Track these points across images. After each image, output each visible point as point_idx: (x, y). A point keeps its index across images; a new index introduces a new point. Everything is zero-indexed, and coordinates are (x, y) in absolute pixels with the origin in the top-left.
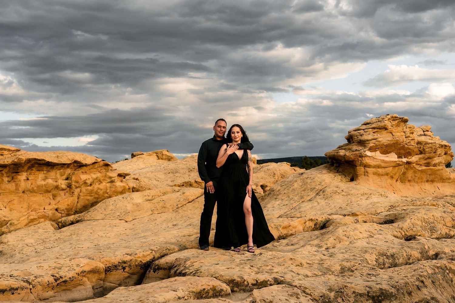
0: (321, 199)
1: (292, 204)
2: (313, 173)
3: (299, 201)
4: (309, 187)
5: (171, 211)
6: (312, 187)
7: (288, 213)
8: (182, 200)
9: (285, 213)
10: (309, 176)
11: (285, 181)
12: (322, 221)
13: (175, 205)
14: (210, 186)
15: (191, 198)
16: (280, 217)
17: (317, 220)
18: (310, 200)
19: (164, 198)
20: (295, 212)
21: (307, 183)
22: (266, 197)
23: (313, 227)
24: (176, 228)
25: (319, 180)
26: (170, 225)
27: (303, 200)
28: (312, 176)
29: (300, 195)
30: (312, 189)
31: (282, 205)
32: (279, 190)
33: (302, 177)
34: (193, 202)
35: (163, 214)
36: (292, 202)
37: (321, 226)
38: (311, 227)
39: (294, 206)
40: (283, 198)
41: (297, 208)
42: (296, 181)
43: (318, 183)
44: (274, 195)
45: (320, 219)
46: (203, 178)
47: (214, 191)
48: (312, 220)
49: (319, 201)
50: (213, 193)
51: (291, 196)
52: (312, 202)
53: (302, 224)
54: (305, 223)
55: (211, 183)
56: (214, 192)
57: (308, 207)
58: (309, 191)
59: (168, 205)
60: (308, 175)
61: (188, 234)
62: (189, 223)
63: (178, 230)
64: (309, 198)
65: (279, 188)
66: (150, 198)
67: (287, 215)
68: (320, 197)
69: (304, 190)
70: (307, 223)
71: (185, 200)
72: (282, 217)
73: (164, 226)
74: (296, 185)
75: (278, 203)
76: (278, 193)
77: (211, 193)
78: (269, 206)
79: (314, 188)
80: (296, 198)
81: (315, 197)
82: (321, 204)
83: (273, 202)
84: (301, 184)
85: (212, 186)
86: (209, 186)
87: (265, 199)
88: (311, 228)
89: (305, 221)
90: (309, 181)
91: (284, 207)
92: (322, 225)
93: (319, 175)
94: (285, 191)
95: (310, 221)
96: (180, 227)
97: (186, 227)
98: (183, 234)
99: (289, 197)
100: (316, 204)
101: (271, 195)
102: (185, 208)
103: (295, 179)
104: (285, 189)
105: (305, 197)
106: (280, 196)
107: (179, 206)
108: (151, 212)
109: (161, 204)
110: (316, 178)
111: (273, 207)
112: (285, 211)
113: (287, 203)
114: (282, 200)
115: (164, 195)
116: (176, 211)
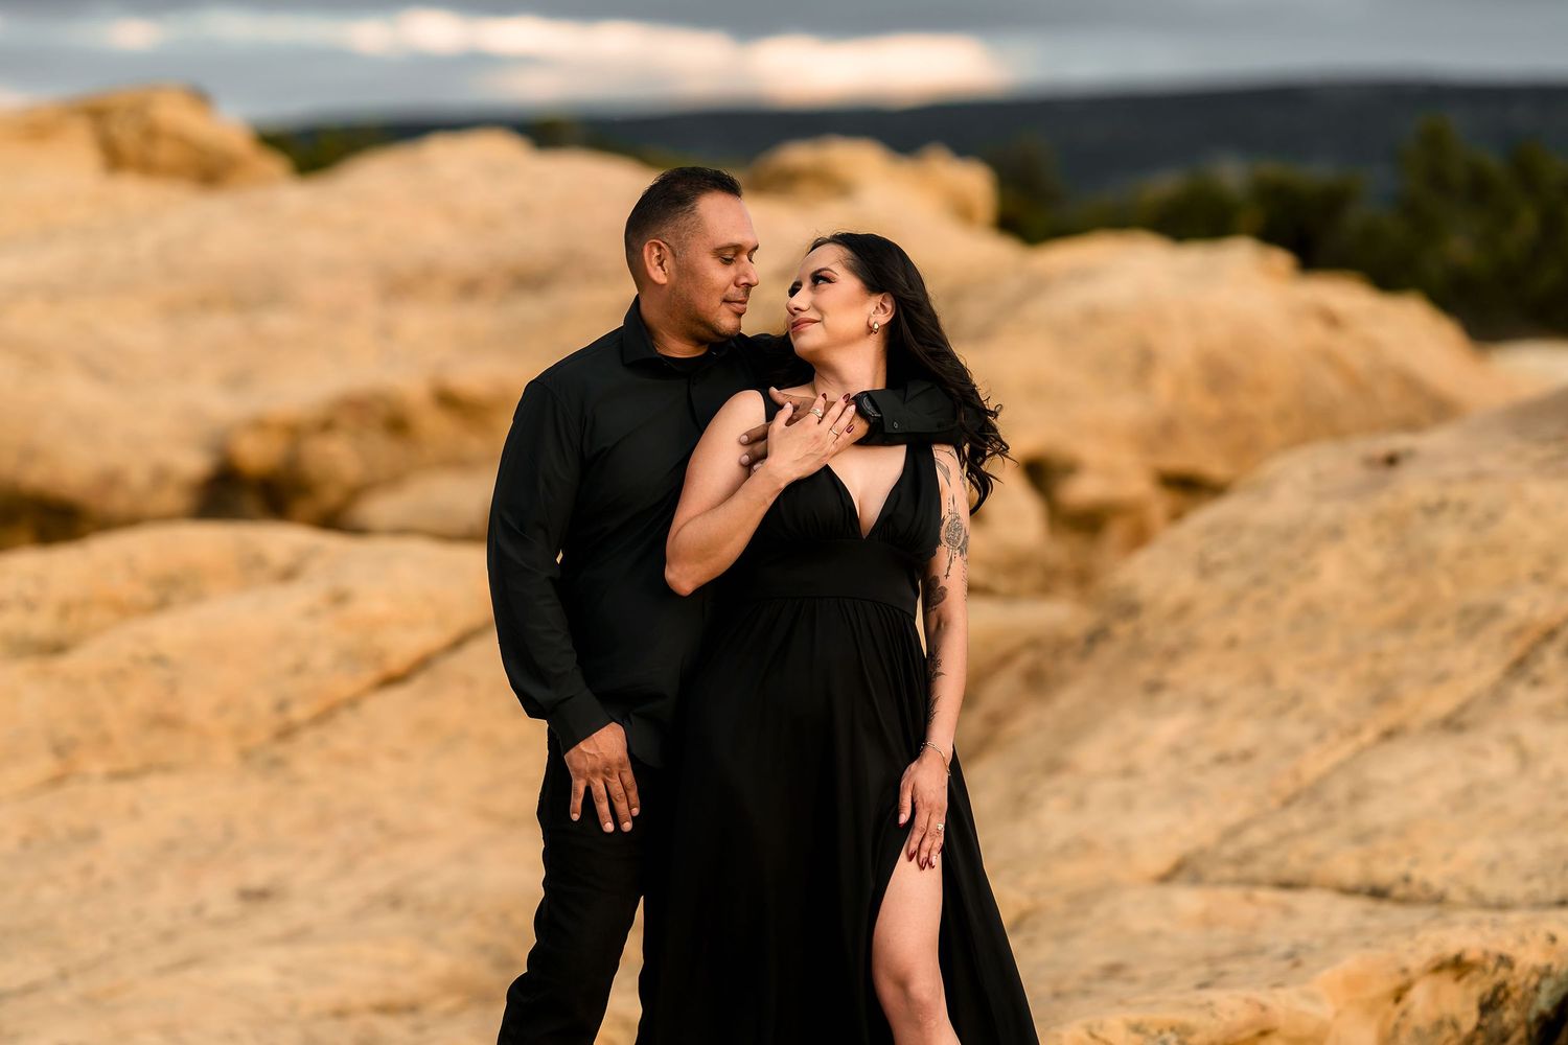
0: (1548, 715)
1: (1294, 751)
2: (1489, 462)
3: (1356, 731)
4: (1445, 587)
5: (225, 753)
6: (1478, 596)
7: (1257, 836)
8: (322, 658)
9: (1233, 833)
10: (1457, 493)
11: (1237, 528)
12: (1546, 973)
13: (263, 702)
14: (607, 772)
15: (405, 645)
16: (1183, 871)
17: (1505, 961)
18: (1453, 724)
19: (171, 631)
20: (1312, 830)
21: (1431, 555)
22: (1068, 663)
23: (1469, 1020)
24: (268, 922)
25: (1539, 535)
26: (217, 892)
27: (1388, 717)
28: (1482, 496)
29: (1364, 666)
30: (1475, 620)
31: (1202, 755)
32: (1182, 610)
33: (1385, 501)
34: (420, 682)
35: (155, 784)
36: (1292, 730)
37: (1542, 1018)
38: (1455, 1025)
39: (1314, 764)
40: (1218, 685)
41: (1339, 790)
42: (1335, 533)
43: (1526, 564)
44: (1137, 650)
45: (1531, 957)
46: (539, 693)
47: (636, 811)
48: (1458, 966)
49: (1532, 733)
50: (627, 826)
51: (1288, 675)
52: (1469, 739)
53: (1371, 1008)
54: (1399, 996)
55: (607, 744)
56: (634, 819)
57: (1431, 793)
58: (1447, 632)
59: (197, 704)
60: (1447, 481)
61: (377, 996)
62: (379, 882)
63: (281, 955)
64: (1443, 702)
65: (1185, 584)
66: (42, 625)
67: (1247, 857)
68: (1541, 697)
69: (1405, 624)
70: (1419, 996)
71: (349, 657)
72: (1197, 879)
73: (166, 897)
74: (1332, 572)
75: (1170, 728)
76: (1170, 636)
77: (609, 827)
78: (1094, 754)
79: (1494, 612)
80: (1330, 697)
81: (1498, 694)
82: (1545, 771)
83: (1129, 720)
84: (1375, 560)
85: (621, 765)
86: (594, 772)
87: (1063, 680)
88: (1448, 1032)
89: (1400, 981)
90: (1448, 537)
91: (1225, 777)
92: (1544, 1002)
93: (1539, 491)
94: (1241, 626)
95: (1447, 977)
96: (300, 911)
97: (357, 915)
98: (327, 996)
99: (1267, 678)
100: (1499, 764)
101: (1107, 653)
102: (347, 736)
103: (1328, 512)
104: (1233, 602)
105: (1411, 693)
106: (1189, 673)
107: (299, 712)
108: (46, 765)
109: (140, 695)
110: (1514, 517)
111: (1129, 772)
112: (1233, 816)
113: (1246, 734)
114: (1209, 704)
115: (162, 605)
116: (276, 763)
